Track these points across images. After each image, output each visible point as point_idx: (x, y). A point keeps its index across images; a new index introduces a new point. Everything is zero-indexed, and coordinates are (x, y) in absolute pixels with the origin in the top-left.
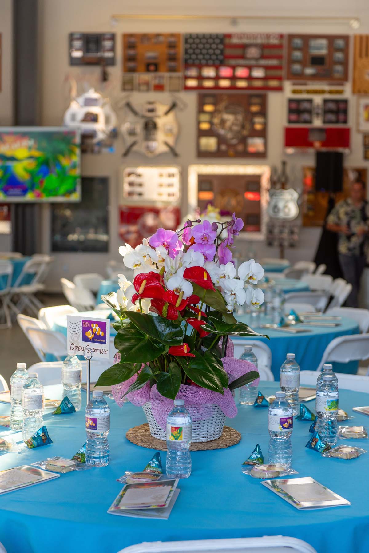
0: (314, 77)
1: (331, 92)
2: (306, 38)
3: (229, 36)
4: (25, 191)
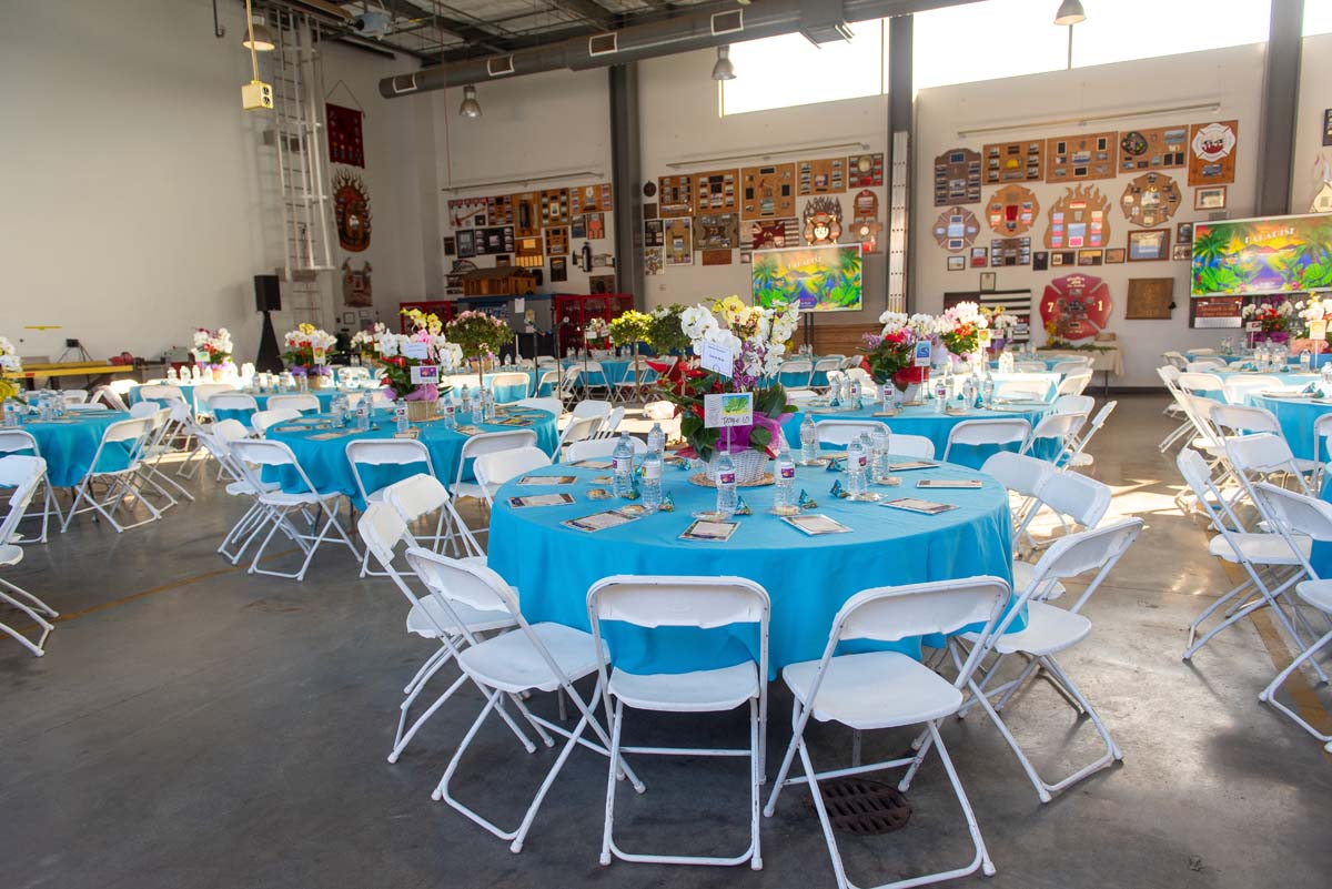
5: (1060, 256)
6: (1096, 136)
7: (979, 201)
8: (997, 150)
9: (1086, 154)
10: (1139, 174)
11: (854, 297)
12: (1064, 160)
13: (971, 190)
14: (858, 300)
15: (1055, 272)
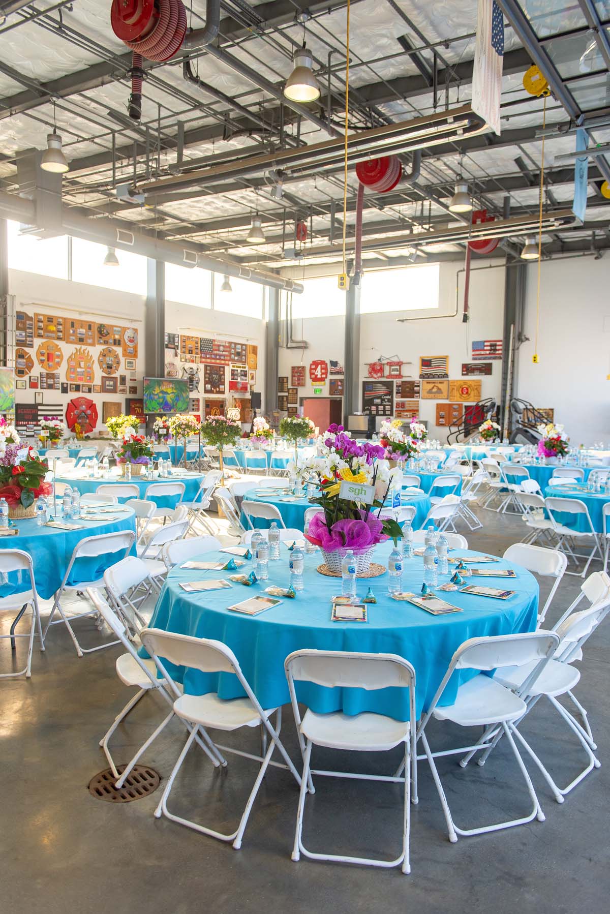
0: (238, 361)
1: (243, 367)
2: (236, 344)
3: (214, 340)
4: (170, 409)
5: (74, 386)
6: (87, 322)
7: (33, 347)
8: (41, 317)
9: (83, 331)
10: (105, 347)
11: (10, 405)
12: (74, 332)
13: (28, 339)
14: (12, 407)
15: (73, 395)
